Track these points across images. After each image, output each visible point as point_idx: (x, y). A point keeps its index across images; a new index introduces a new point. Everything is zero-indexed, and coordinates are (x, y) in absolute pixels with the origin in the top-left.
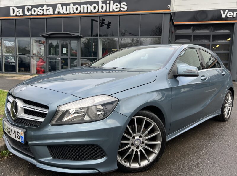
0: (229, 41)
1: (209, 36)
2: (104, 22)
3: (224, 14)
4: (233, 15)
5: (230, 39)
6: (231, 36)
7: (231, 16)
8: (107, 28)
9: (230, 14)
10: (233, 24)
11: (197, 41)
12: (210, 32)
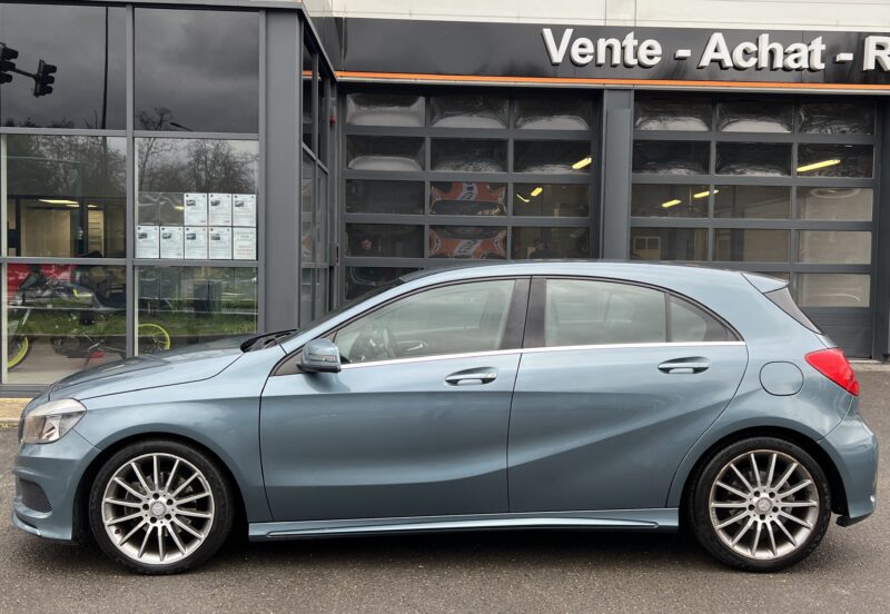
0: (586, 168)
1: (502, 143)
2: (12, 61)
3: (558, 46)
4: (595, 54)
5: (586, 162)
6: (593, 148)
7: (589, 59)
8: (36, 94)
9: (582, 46)
10: (596, 95)
11: (458, 167)
12: (504, 127)
